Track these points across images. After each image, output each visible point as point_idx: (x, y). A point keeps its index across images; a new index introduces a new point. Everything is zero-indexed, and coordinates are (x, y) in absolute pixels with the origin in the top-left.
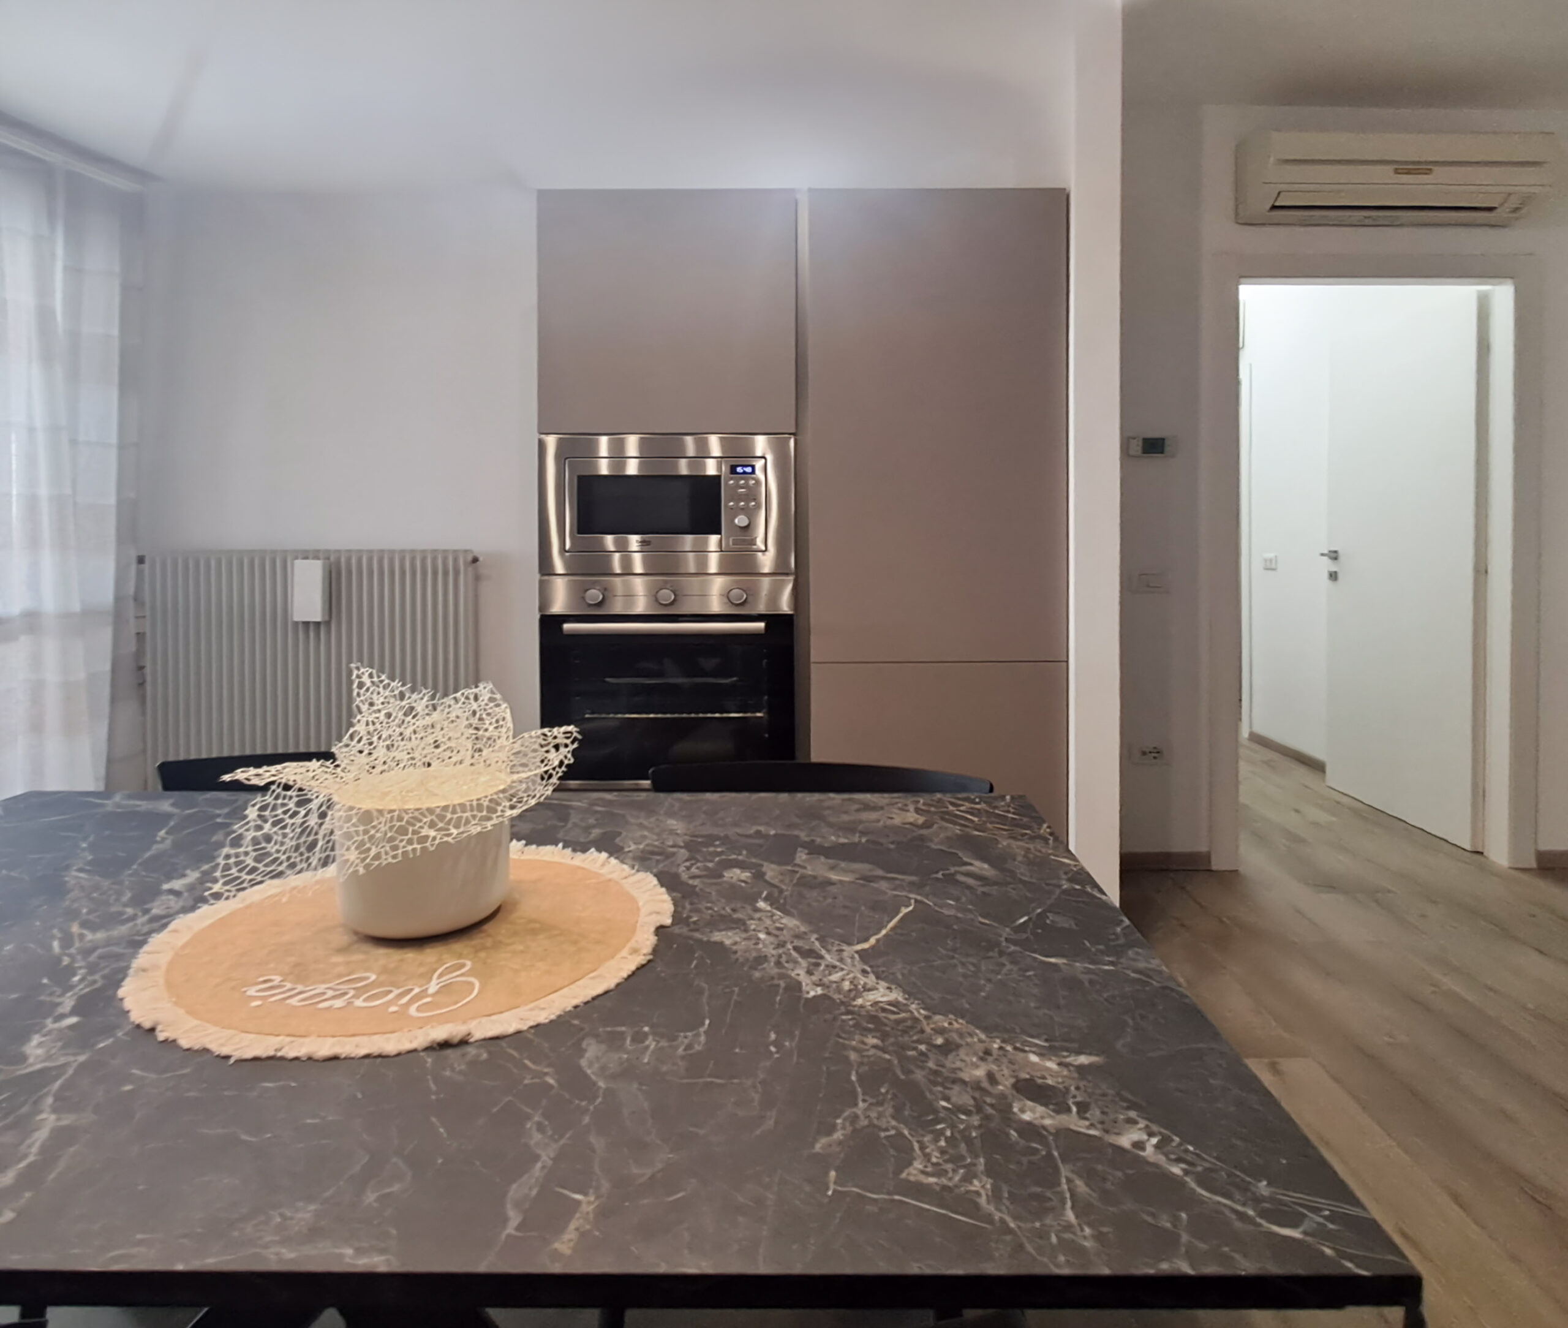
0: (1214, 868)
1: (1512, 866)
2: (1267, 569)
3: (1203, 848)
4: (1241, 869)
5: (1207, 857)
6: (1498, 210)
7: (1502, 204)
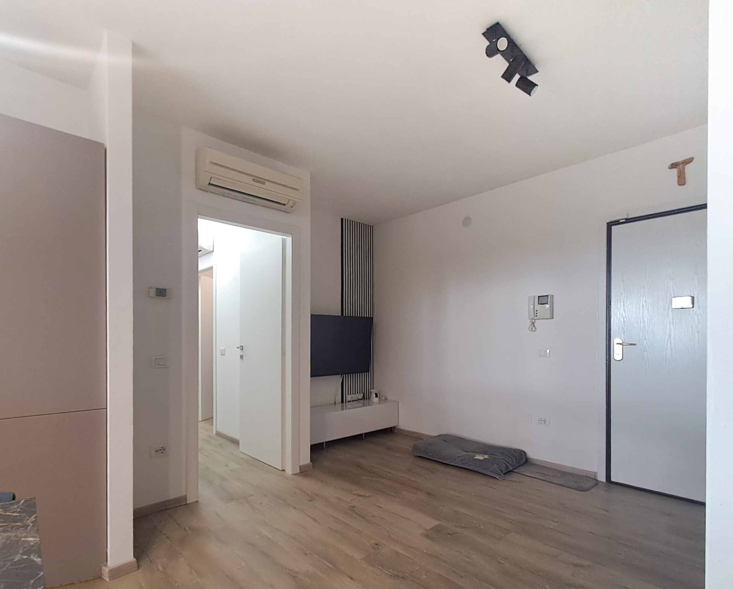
0: (188, 502)
1: (292, 474)
2: (221, 355)
3: (184, 494)
4: (199, 500)
5: (185, 498)
6: (286, 205)
7: (288, 203)
